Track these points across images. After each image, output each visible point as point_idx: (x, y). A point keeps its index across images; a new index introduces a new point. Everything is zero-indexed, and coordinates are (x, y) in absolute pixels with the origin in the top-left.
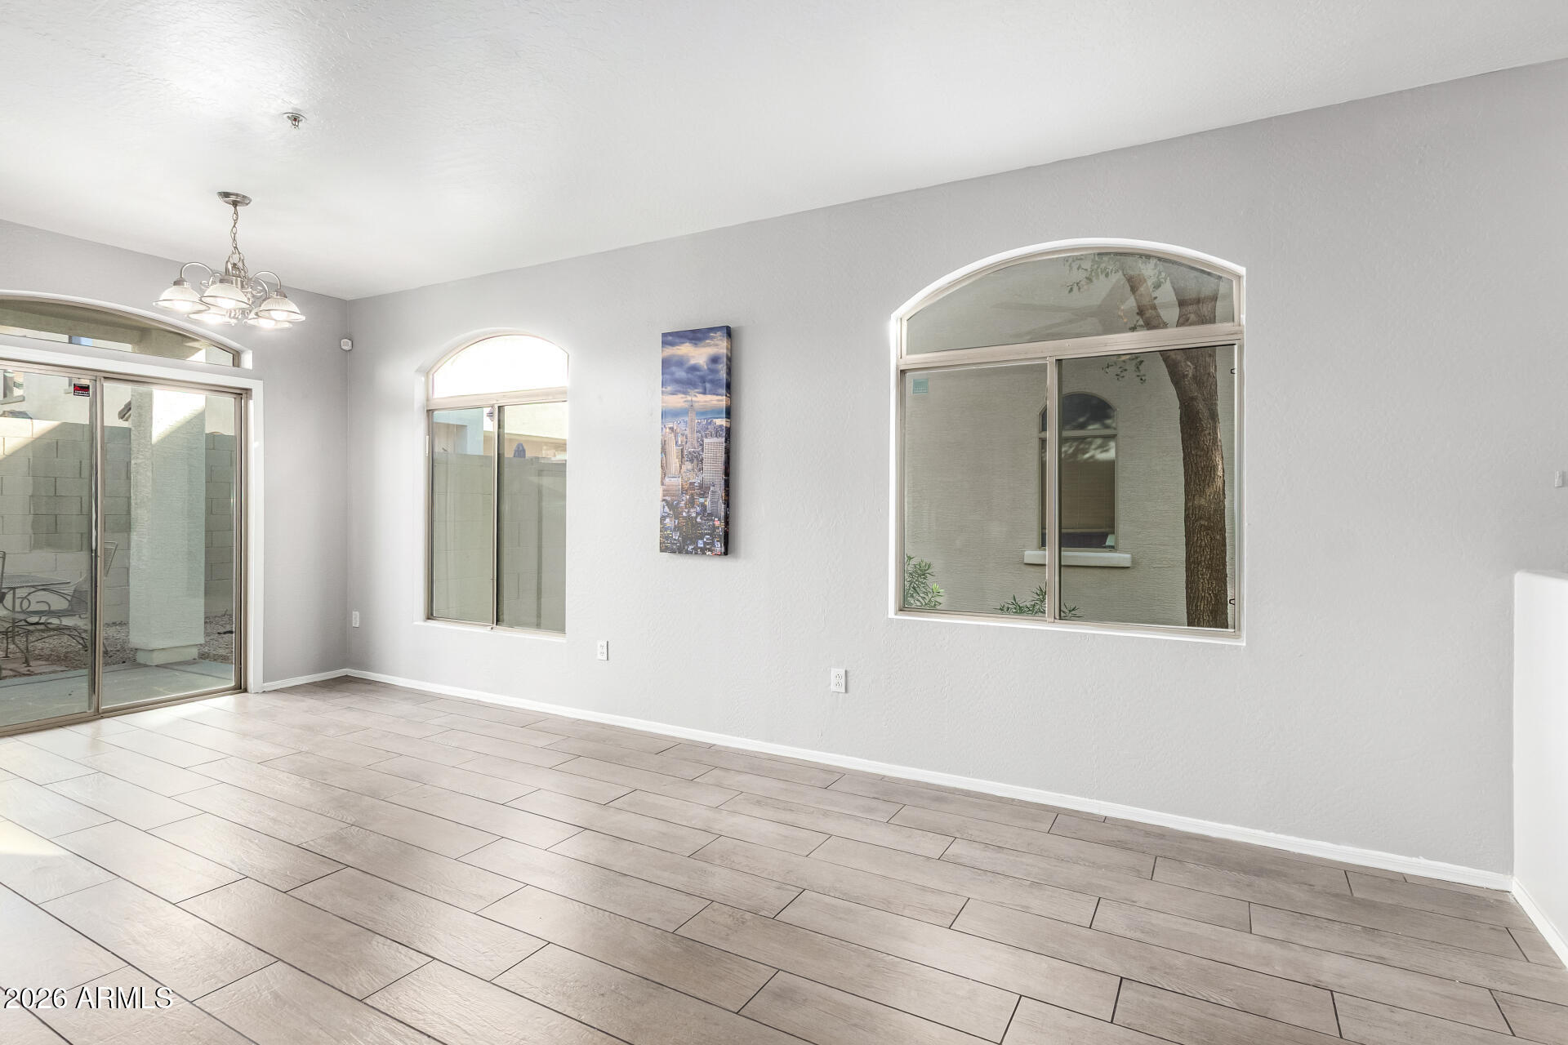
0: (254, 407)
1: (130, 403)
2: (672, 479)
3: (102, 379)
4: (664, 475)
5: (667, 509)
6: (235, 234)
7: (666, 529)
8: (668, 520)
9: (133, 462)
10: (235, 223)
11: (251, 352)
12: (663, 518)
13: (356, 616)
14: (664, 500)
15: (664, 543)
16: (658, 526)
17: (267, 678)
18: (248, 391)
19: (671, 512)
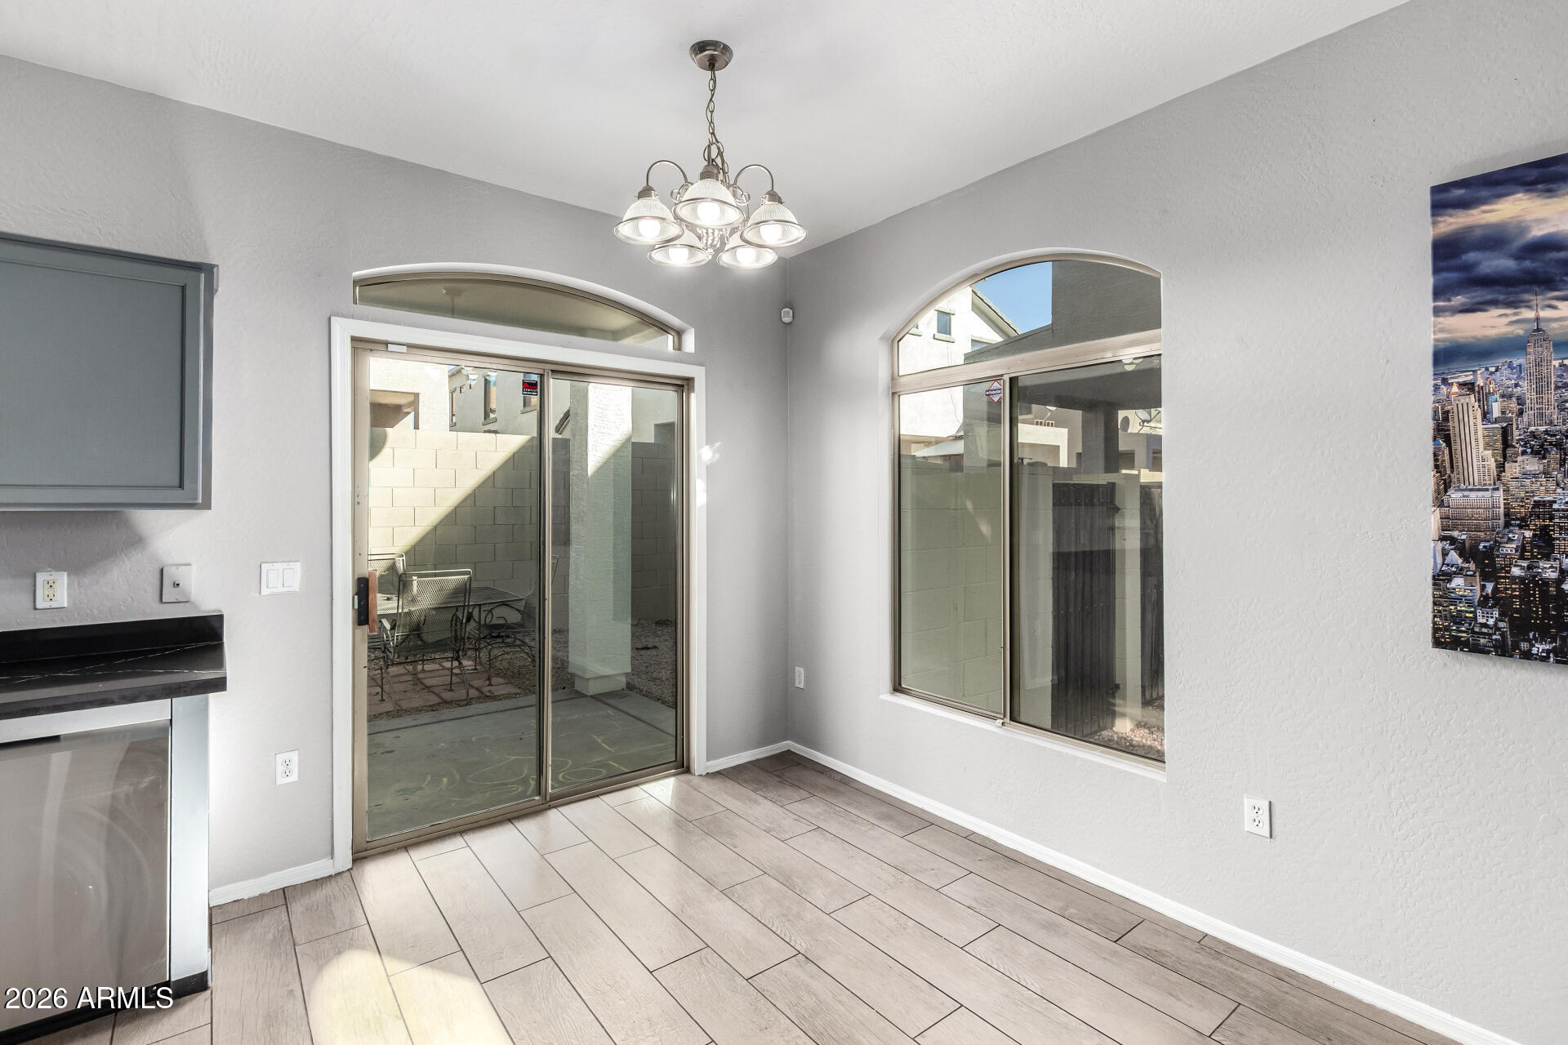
0: (697, 401)
1: (568, 411)
2: (1473, 495)
3: (550, 372)
4: (1445, 484)
5: (1454, 557)
6: (712, 112)
7: (1454, 601)
8: (1458, 582)
9: (571, 474)
10: (713, 95)
11: (693, 330)
12: (1441, 578)
13: (800, 672)
14: (1442, 539)
15: (1447, 629)
16: (1426, 593)
17: (711, 755)
18: (689, 381)
19: (1472, 566)
